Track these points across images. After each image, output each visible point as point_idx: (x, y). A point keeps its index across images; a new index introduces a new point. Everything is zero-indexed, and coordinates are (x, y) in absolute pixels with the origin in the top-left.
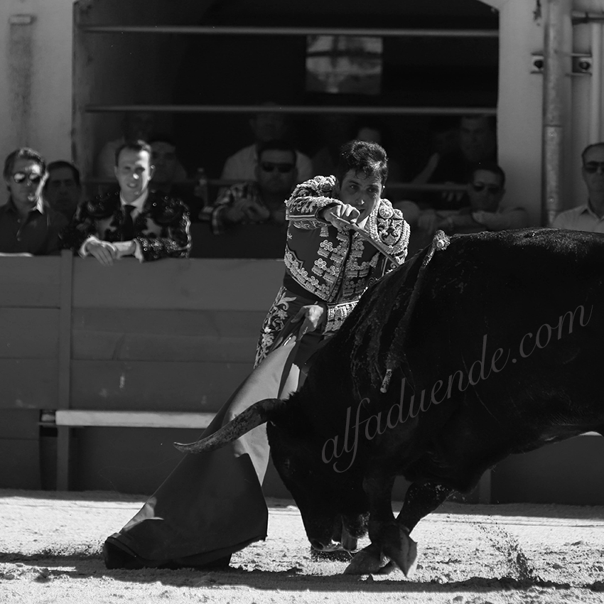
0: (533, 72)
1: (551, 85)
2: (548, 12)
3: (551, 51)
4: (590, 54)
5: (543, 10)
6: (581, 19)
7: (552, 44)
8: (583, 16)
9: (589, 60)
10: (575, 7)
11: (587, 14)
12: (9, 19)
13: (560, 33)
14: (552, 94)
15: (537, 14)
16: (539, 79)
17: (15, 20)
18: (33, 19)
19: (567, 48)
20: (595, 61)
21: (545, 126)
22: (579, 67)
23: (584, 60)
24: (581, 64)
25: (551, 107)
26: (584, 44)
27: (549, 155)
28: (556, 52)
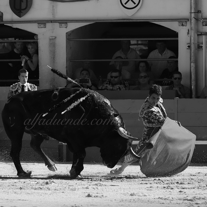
0: (187, 49)
1: (192, 52)
2: (191, 33)
3: (192, 43)
4: (202, 44)
5: (190, 32)
6: (200, 34)
7: (192, 41)
8: (200, 33)
9: (202, 45)
10: (198, 32)
11: (201, 33)
12: (49, 38)
13: (194, 38)
14: (192, 54)
15: (188, 33)
16: (189, 50)
17: (51, 38)
18: (55, 38)
19: (196, 42)
20: (204, 46)
21: (191, 63)
22: (199, 47)
23: (201, 45)
24: (200, 46)
25: (192, 58)
26: (201, 41)
27: (192, 70)
28: (193, 43)
